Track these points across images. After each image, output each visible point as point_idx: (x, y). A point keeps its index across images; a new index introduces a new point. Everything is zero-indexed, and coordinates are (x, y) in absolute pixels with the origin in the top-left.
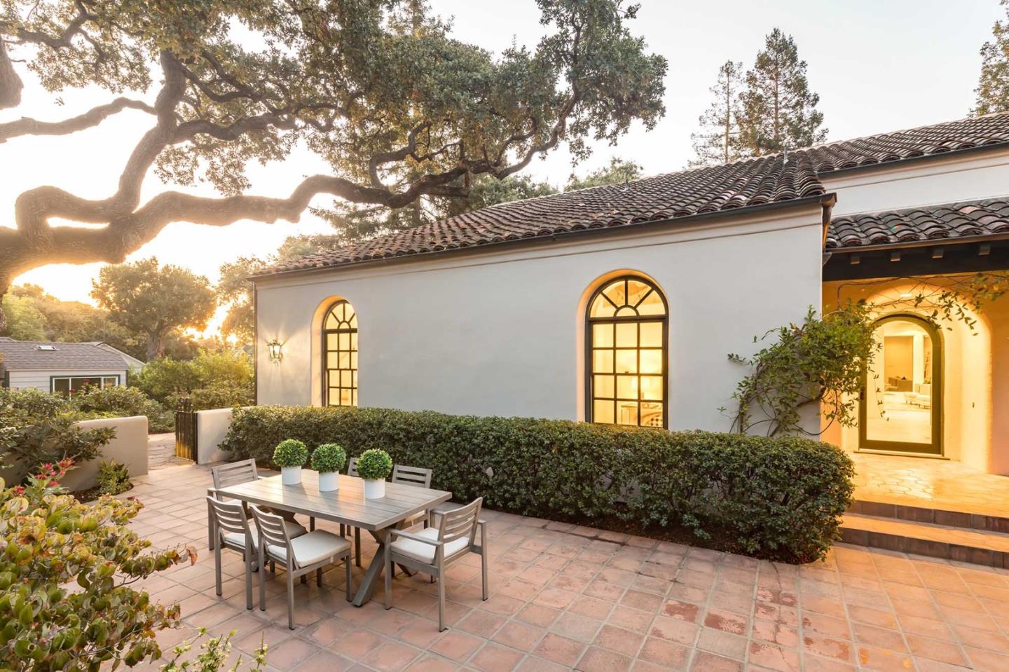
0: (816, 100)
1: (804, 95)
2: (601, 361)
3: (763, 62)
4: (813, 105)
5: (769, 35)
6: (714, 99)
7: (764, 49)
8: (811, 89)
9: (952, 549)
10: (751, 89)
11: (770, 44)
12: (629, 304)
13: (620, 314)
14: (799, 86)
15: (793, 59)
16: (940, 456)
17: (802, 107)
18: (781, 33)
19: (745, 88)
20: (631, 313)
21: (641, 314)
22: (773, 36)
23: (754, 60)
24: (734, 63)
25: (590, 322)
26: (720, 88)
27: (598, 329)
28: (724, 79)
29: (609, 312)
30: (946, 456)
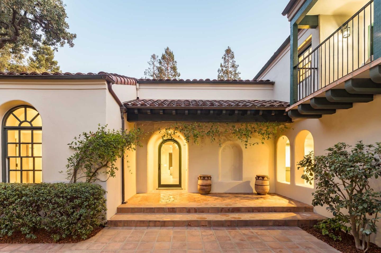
0: (180, 75)
1: (176, 72)
2: (12, 151)
3: (163, 57)
4: (179, 77)
5: (166, 49)
6: (149, 66)
7: (164, 53)
8: (178, 71)
9: (150, 222)
10: (160, 66)
11: (166, 52)
12: (27, 120)
13: (23, 125)
14: (174, 69)
15: (173, 60)
16: (180, 188)
17: (176, 76)
18: (169, 49)
19: (158, 65)
20: (28, 125)
21: (34, 126)
22: (167, 49)
23: (161, 56)
24: (156, 55)
25: (5, 129)
26: (151, 63)
27: (10, 132)
28: (153, 60)
29: (17, 124)
30: (182, 188)
